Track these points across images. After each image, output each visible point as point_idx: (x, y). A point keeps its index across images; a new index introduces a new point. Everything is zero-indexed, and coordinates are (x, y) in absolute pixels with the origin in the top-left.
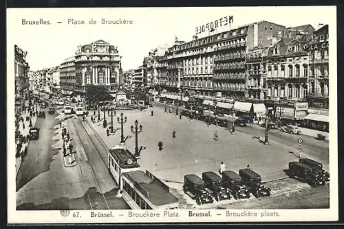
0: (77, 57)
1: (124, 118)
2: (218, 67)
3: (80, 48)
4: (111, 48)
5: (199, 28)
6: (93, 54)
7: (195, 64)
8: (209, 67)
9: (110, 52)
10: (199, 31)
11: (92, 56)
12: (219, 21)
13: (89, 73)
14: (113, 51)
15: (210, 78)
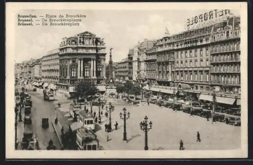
0: (61, 50)
1: (126, 114)
2: (216, 59)
3: (65, 40)
4: (97, 41)
5: (191, 20)
6: (79, 46)
7: (188, 56)
8: (204, 60)
9: (97, 44)
10: (191, 23)
11: (77, 48)
12: (214, 12)
13: (74, 66)
14: (99, 43)
15: (207, 72)
